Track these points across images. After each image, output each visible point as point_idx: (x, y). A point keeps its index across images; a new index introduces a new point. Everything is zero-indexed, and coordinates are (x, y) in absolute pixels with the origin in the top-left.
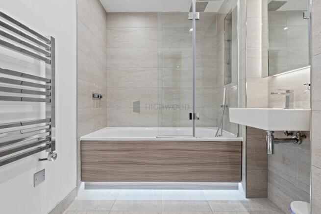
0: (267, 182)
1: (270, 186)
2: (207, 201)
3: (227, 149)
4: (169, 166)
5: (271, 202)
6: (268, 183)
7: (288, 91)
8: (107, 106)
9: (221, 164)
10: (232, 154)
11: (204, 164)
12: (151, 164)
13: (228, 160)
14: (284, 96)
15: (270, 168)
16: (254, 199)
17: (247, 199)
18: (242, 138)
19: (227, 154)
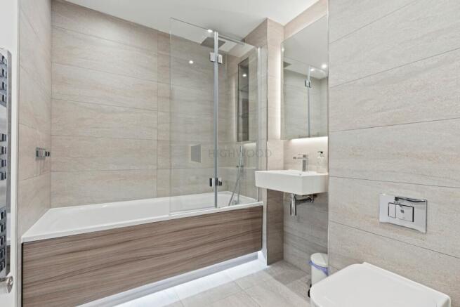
0: (283, 242)
1: (286, 246)
2: (234, 282)
3: (249, 216)
4: (187, 251)
5: (287, 262)
6: (284, 244)
7: (304, 156)
8: (52, 168)
9: (244, 234)
10: (254, 221)
11: (227, 239)
12: (161, 255)
13: (250, 229)
14: (302, 160)
15: (286, 229)
16: (274, 264)
17: (269, 267)
18: (262, 202)
19: (250, 221)
